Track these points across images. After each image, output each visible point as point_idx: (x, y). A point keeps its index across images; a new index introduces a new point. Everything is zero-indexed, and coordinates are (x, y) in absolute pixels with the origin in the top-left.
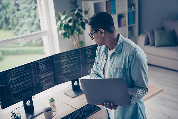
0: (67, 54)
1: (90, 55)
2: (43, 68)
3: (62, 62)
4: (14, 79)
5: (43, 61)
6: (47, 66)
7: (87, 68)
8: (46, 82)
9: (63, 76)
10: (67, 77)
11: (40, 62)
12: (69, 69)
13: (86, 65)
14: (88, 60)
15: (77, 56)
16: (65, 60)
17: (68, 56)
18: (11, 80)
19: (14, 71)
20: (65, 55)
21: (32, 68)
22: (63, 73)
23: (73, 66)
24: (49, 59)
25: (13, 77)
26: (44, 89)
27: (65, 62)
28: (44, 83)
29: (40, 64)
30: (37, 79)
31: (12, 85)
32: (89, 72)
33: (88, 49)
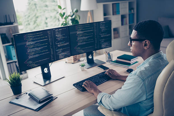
0: (83, 26)
1: (104, 30)
2: (59, 37)
3: (78, 33)
4: (31, 43)
5: (60, 30)
6: (64, 36)
7: (101, 42)
8: (63, 51)
9: (78, 47)
10: (82, 48)
11: (57, 30)
12: (84, 42)
13: (100, 39)
14: (102, 34)
15: (92, 29)
16: (81, 32)
17: (84, 28)
18: (28, 44)
19: (31, 35)
20: (81, 27)
21: (49, 35)
22: (79, 44)
23: (88, 38)
24: (65, 28)
25: (30, 41)
26: (61, 58)
27: (81, 34)
28: (60, 52)
29: (57, 32)
30: (54, 47)
31: (29, 49)
32: (102, 46)
33: (102, 24)
